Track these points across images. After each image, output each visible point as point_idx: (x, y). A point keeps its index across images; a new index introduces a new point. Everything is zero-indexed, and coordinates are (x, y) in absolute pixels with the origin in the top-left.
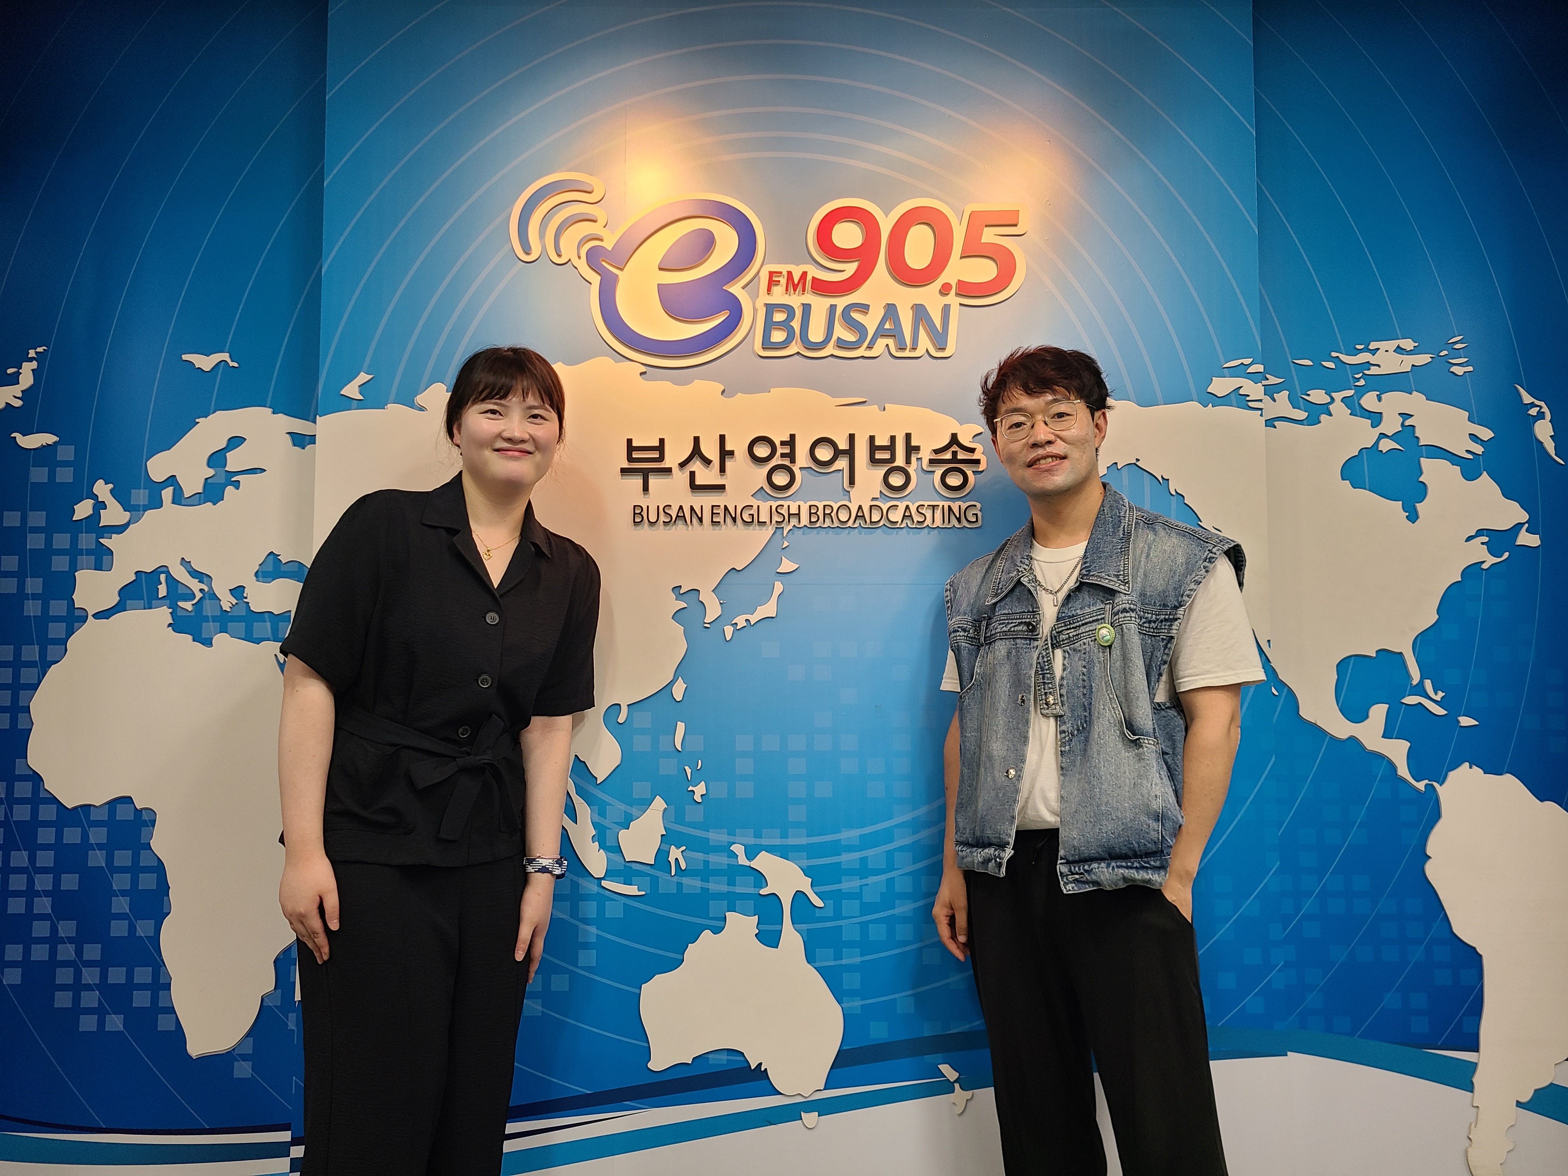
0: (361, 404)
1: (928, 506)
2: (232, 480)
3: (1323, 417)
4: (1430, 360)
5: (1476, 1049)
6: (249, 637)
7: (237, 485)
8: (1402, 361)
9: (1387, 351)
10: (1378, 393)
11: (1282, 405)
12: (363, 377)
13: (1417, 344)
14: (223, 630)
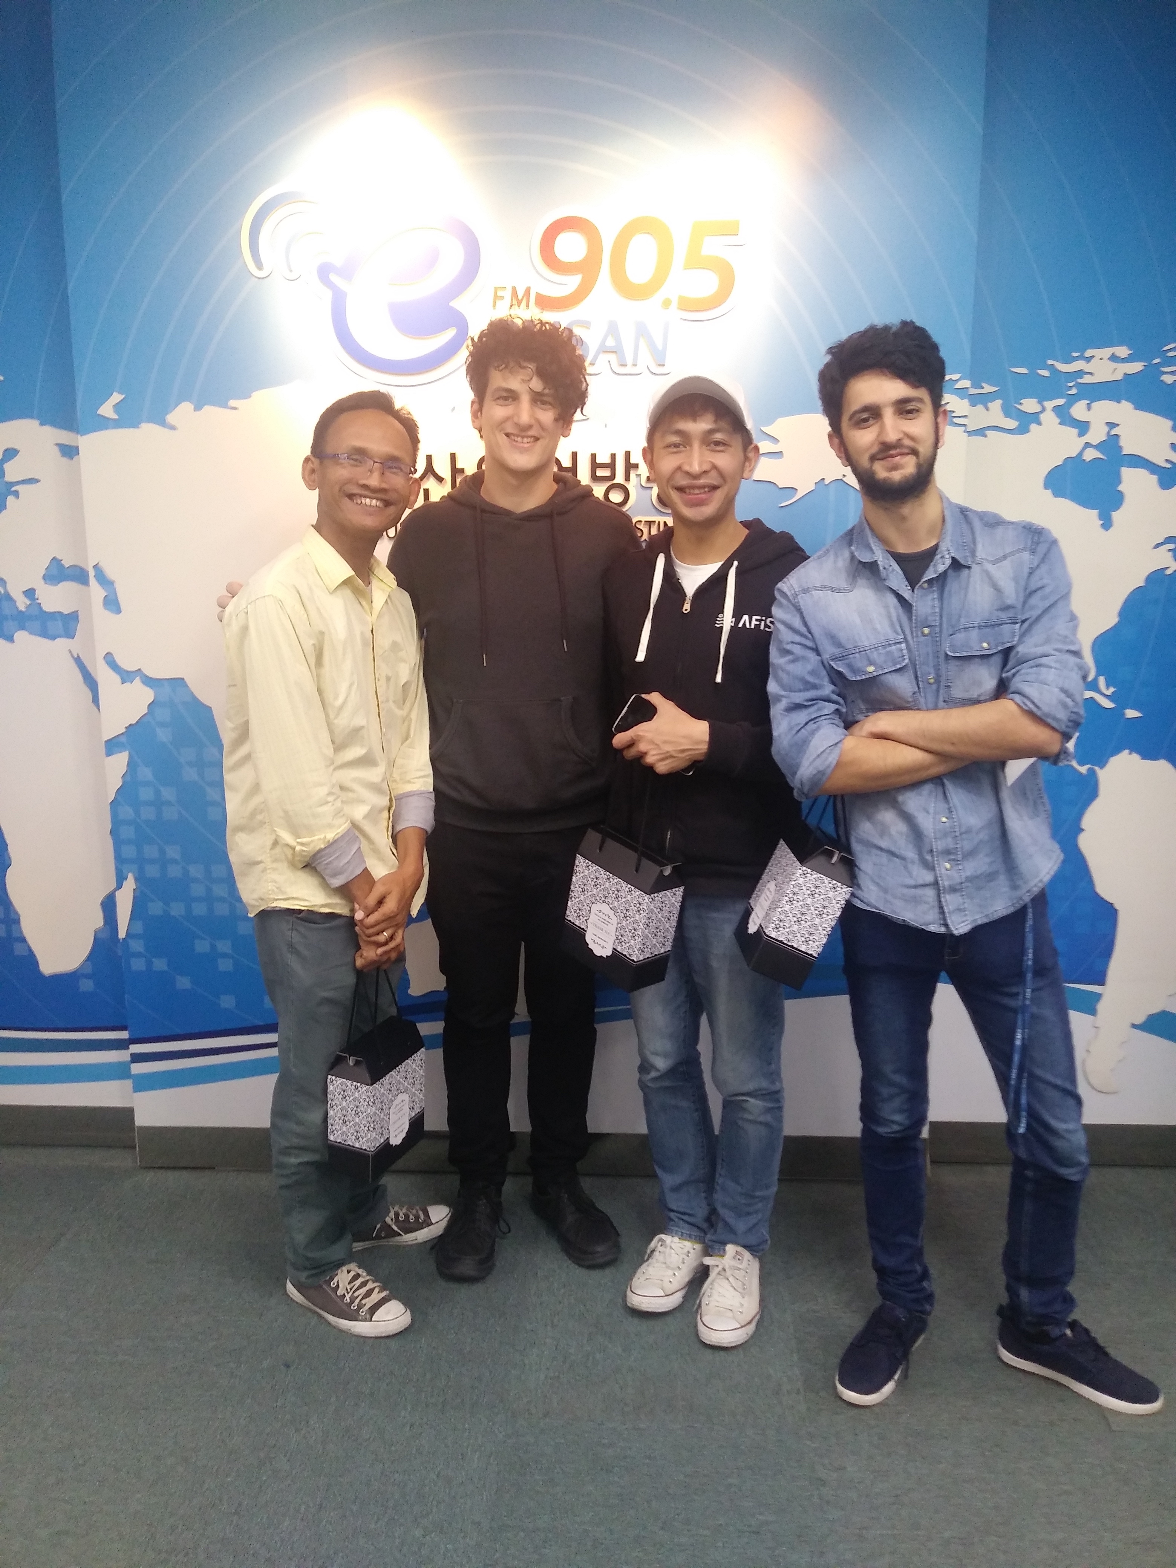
0: (117, 424)
1: (645, 521)
2: (14, 489)
3: (1033, 427)
4: (1141, 368)
5: (1101, 982)
6: (45, 634)
7: (16, 494)
8: (1115, 369)
9: (1101, 359)
10: (1088, 402)
11: (995, 413)
12: (116, 397)
13: (1131, 352)
14: (22, 628)
